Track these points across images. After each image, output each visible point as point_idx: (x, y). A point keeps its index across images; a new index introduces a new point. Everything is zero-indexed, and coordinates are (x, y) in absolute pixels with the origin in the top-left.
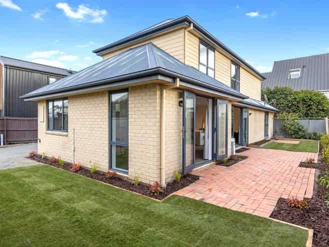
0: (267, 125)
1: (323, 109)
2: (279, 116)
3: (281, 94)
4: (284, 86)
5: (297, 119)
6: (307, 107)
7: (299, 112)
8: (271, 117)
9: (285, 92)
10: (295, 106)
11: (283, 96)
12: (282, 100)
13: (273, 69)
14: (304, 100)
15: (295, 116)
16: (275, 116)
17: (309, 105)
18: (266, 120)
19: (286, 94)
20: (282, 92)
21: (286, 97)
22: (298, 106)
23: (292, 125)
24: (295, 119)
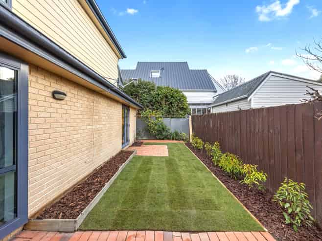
0: (128, 125)
1: (183, 108)
2: (143, 114)
3: (144, 88)
4: (147, 81)
5: (161, 117)
6: (169, 105)
7: (162, 110)
8: (132, 115)
9: (148, 87)
10: (158, 103)
11: (147, 90)
12: (145, 94)
13: (137, 68)
14: (166, 97)
15: (159, 114)
16: (138, 114)
17: (171, 103)
18: (125, 118)
19: (149, 88)
20: (145, 85)
21: (149, 91)
22: (161, 104)
23: (156, 125)
24: (158, 117)
